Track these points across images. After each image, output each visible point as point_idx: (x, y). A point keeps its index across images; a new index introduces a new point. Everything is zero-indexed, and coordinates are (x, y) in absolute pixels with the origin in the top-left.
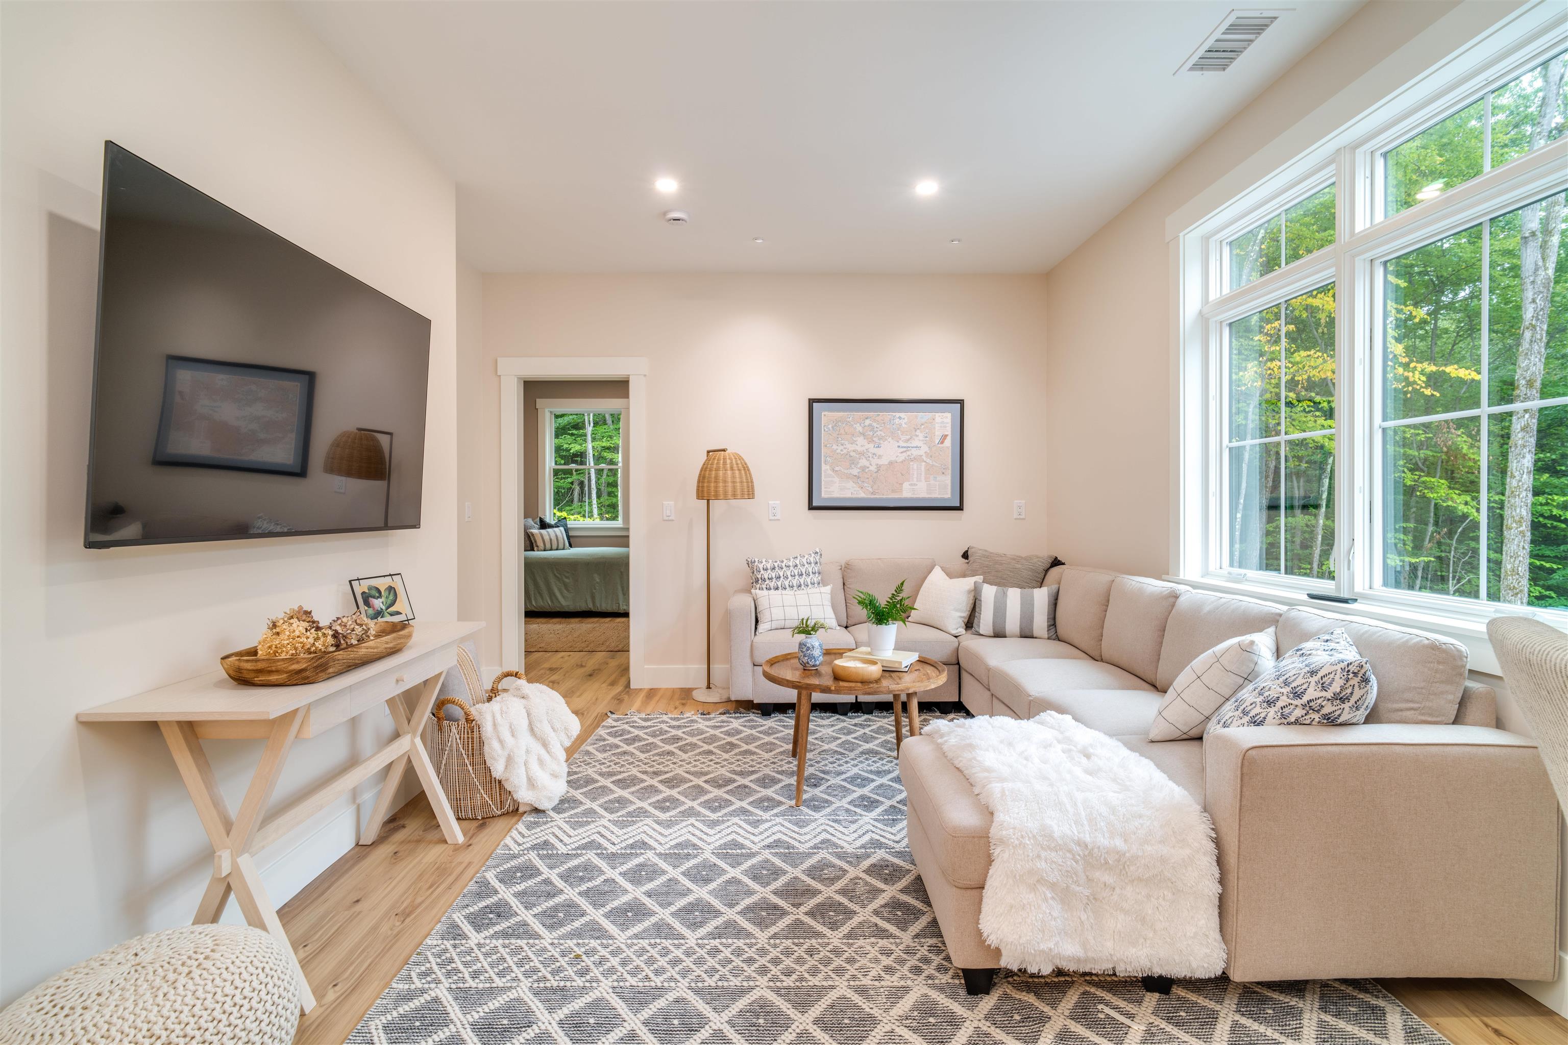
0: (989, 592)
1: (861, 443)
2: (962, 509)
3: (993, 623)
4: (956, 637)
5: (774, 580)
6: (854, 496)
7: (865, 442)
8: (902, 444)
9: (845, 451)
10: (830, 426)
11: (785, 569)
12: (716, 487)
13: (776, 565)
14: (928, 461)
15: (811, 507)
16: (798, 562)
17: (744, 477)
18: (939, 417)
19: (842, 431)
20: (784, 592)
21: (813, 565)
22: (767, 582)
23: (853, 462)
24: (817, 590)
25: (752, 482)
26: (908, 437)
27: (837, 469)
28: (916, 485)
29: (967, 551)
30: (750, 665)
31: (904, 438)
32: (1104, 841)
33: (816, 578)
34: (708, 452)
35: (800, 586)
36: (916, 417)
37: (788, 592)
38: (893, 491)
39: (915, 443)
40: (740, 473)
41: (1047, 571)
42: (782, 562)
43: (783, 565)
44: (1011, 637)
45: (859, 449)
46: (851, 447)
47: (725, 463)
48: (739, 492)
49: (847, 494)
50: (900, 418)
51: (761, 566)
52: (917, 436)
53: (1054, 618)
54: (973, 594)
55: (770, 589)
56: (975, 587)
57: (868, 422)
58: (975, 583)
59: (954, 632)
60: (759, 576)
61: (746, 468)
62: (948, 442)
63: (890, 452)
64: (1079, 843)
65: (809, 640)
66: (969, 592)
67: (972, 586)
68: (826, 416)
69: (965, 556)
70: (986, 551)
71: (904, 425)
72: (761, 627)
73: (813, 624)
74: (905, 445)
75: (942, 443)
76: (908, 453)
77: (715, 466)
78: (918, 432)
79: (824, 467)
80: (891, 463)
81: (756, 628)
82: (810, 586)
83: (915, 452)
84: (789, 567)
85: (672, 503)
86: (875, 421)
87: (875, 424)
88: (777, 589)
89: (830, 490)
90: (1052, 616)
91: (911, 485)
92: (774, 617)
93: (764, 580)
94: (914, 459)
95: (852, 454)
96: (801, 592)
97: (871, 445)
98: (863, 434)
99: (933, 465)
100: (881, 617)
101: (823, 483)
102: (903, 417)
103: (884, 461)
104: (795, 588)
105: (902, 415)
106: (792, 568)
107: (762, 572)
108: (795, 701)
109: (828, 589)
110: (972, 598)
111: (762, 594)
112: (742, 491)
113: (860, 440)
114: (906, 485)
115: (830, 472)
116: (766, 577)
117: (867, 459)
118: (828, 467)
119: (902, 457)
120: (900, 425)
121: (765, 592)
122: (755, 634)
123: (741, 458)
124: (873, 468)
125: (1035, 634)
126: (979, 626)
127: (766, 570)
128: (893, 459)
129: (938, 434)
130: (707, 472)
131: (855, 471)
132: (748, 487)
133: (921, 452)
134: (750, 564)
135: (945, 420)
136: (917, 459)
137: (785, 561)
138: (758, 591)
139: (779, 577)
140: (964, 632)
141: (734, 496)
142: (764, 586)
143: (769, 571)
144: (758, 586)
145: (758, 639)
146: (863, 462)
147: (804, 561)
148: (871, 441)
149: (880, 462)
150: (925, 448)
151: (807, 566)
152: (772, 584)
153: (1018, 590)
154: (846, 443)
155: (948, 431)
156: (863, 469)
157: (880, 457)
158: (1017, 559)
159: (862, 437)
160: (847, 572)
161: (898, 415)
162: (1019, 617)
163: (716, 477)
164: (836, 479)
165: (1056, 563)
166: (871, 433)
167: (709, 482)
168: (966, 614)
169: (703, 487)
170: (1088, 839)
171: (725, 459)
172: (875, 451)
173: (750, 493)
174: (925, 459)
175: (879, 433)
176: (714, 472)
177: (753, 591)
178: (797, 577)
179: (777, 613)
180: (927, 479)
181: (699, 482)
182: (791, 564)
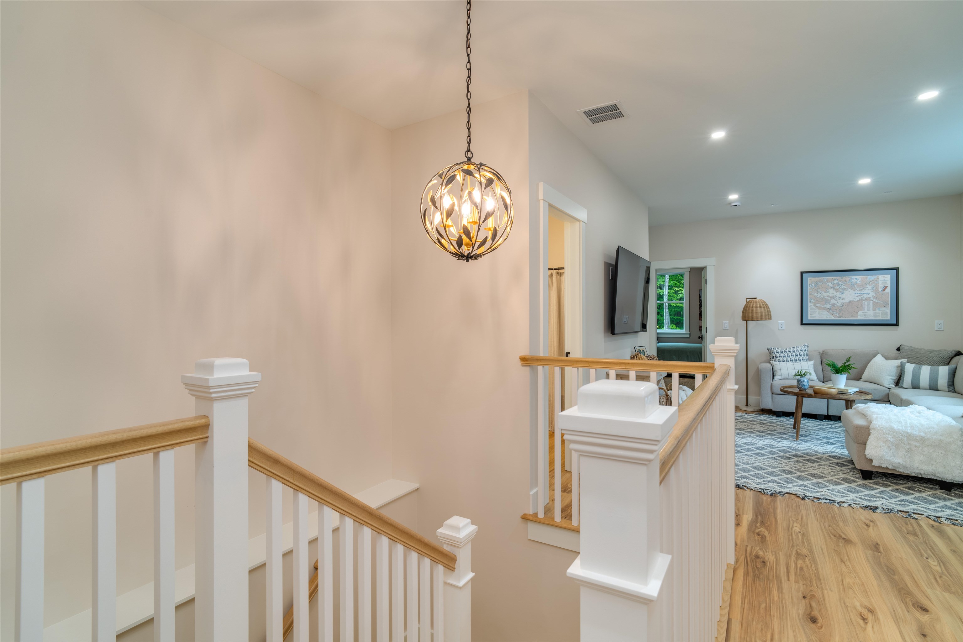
0: (910, 368)
1: (832, 292)
2: (898, 325)
3: (912, 382)
4: (889, 389)
5: (782, 357)
6: (827, 319)
7: (834, 292)
8: (857, 292)
9: (822, 296)
10: (813, 285)
11: (788, 352)
12: (752, 315)
13: (783, 350)
14: (875, 300)
15: (802, 324)
16: (795, 350)
17: (766, 311)
18: (881, 278)
19: (820, 287)
20: (788, 363)
21: (803, 351)
22: (779, 358)
23: (827, 301)
24: (806, 363)
25: (770, 313)
26: (861, 288)
27: (817, 305)
28: (866, 313)
29: (900, 347)
30: (770, 394)
31: (858, 289)
32: (914, 432)
33: (805, 358)
34: (747, 299)
35: (796, 360)
36: (867, 278)
37: (790, 363)
38: (852, 316)
39: (865, 291)
40: (764, 309)
41: (952, 358)
42: (787, 349)
43: (787, 351)
44: (922, 389)
45: (831, 295)
46: (825, 294)
47: (757, 305)
48: (764, 317)
49: (824, 318)
50: (856, 279)
51: (775, 351)
52: (867, 288)
53: (953, 382)
54: (900, 368)
55: (780, 361)
56: (901, 364)
57: (836, 282)
58: (901, 362)
59: (887, 386)
60: (774, 356)
61: (767, 306)
62: (888, 290)
63: (849, 296)
64: (905, 432)
65: (802, 379)
66: (898, 367)
67: (899, 364)
68: (810, 280)
69: (898, 349)
70: (911, 347)
71: (858, 282)
72: (776, 378)
73: (804, 372)
74: (859, 292)
75: (884, 290)
76: (861, 296)
77: (751, 306)
78: (868, 286)
79: (809, 304)
80: (850, 302)
81: (773, 379)
82: (802, 361)
83: (866, 296)
84: (790, 351)
85: (727, 322)
86: (840, 281)
87: (840, 283)
88: (784, 361)
89: (813, 314)
90: (952, 380)
91: (864, 312)
92: (783, 373)
93: (777, 357)
94: (866, 299)
95: (826, 298)
96: (797, 363)
97: (838, 293)
98: (833, 288)
99: (877, 303)
100: (838, 371)
101: (809, 312)
102: (858, 279)
103: (846, 301)
104: (794, 361)
105: (857, 277)
106: (792, 352)
107: (776, 353)
108: (794, 412)
109: (812, 362)
110: (899, 370)
111: (776, 363)
112: (765, 316)
113: (831, 291)
114: (860, 313)
115: (813, 307)
116: (778, 356)
117: (836, 300)
118: (812, 304)
119: (857, 299)
120: (856, 282)
121: (777, 363)
122: (773, 381)
123: (764, 302)
124: (839, 305)
125: (939, 388)
126: (903, 384)
127: (778, 352)
128: (852, 299)
129: (881, 286)
130: (748, 309)
131: (828, 306)
132: (768, 315)
133: (870, 296)
134: (769, 350)
135: (886, 279)
136: (868, 299)
137: (788, 349)
138: (773, 362)
139: (785, 356)
140: (894, 386)
141: (762, 319)
142: (777, 360)
143: (779, 353)
144: (774, 360)
145: (773, 383)
146: (833, 301)
147: (799, 349)
148: (838, 291)
149: (844, 301)
150: (872, 294)
151: (800, 351)
152: (781, 359)
153: (929, 367)
154: (823, 292)
155: (888, 284)
156: (833, 305)
157: (843, 299)
158: (931, 351)
159: (832, 289)
160: (823, 355)
161: (854, 277)
162: (928, 380)
163: (752, 311)
164: (817, 310)
165: (959, 354)
166: (838, 287)
167: (749, 313)
168: (895, 378)
169: (745, 315)
170: (909, 431)
171: (756, 303)
172: (841, 296)
173: (769, 318)
174: (872, 299)
175: (843, 287)
176: (751, 309)
177: (771, 362)
178: (795, 356)
179: (784, 372)
180: (873, 310)
181: (743, 312)
182: (791, 350)
